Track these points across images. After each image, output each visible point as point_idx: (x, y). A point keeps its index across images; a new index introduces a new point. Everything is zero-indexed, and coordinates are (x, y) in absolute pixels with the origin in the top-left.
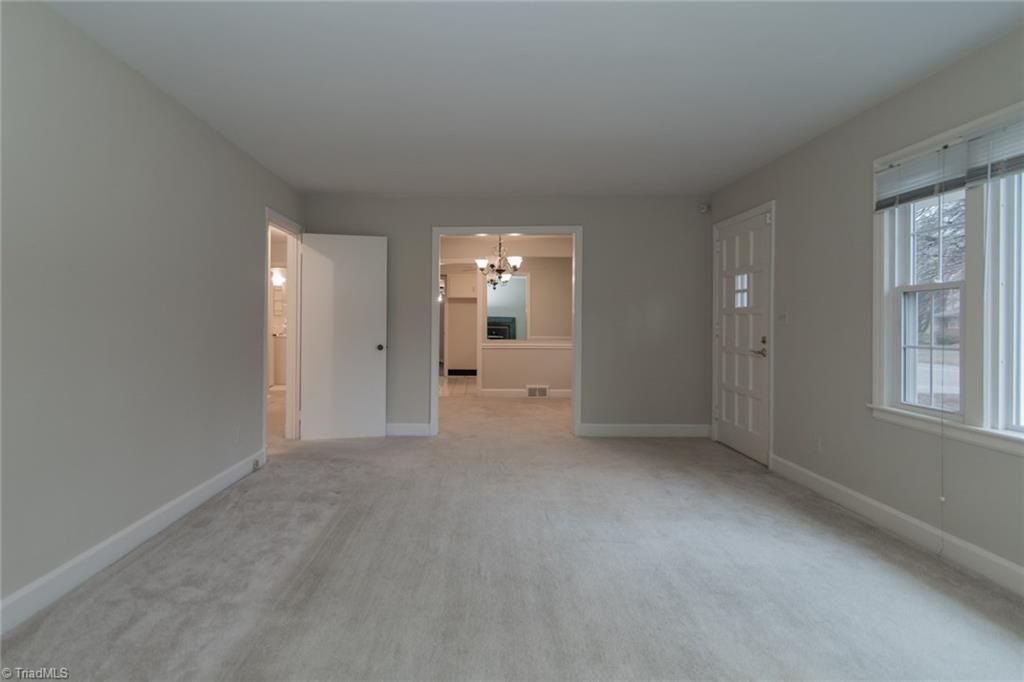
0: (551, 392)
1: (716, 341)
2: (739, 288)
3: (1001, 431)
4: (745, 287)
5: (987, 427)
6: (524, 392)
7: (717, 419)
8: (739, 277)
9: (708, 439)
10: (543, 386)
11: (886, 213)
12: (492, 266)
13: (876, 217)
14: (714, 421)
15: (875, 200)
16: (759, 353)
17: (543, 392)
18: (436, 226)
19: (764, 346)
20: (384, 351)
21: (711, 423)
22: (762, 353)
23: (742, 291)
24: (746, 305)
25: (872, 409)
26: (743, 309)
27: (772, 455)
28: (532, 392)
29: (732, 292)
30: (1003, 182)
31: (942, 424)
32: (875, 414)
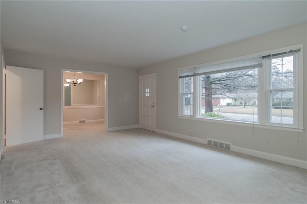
0: (87, 121)
1: (140, 104)
2: (147, 91)
3: (199, 117)
4: (148, 91)
5: (197, 117)
6: (78, 122)
7: (140, 123)
8: (147, 89)
9: (138, 128)
10: (84, 120)
11: (180, 79)
12: (73, 82)
13: (179, 79)
14: (140, 124)
15: (179, 76)
16: (152, 106)
17: (84, 122)
18: (62, 68)
19: (154, 105)
20: (43, 110)
21: (139, 124)
22: (153, 107)
23: (148, 92)
24: (148, 96)
25: (178, 116)
26: (147, 96)
27: (156, 129)
28: (81, 122)
29: (145, 92)
30: (199, 76)
31: (191, 118)
32: (179, 117)
